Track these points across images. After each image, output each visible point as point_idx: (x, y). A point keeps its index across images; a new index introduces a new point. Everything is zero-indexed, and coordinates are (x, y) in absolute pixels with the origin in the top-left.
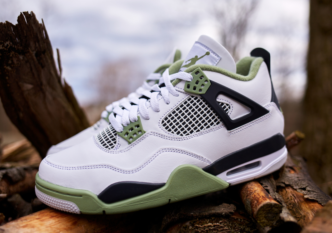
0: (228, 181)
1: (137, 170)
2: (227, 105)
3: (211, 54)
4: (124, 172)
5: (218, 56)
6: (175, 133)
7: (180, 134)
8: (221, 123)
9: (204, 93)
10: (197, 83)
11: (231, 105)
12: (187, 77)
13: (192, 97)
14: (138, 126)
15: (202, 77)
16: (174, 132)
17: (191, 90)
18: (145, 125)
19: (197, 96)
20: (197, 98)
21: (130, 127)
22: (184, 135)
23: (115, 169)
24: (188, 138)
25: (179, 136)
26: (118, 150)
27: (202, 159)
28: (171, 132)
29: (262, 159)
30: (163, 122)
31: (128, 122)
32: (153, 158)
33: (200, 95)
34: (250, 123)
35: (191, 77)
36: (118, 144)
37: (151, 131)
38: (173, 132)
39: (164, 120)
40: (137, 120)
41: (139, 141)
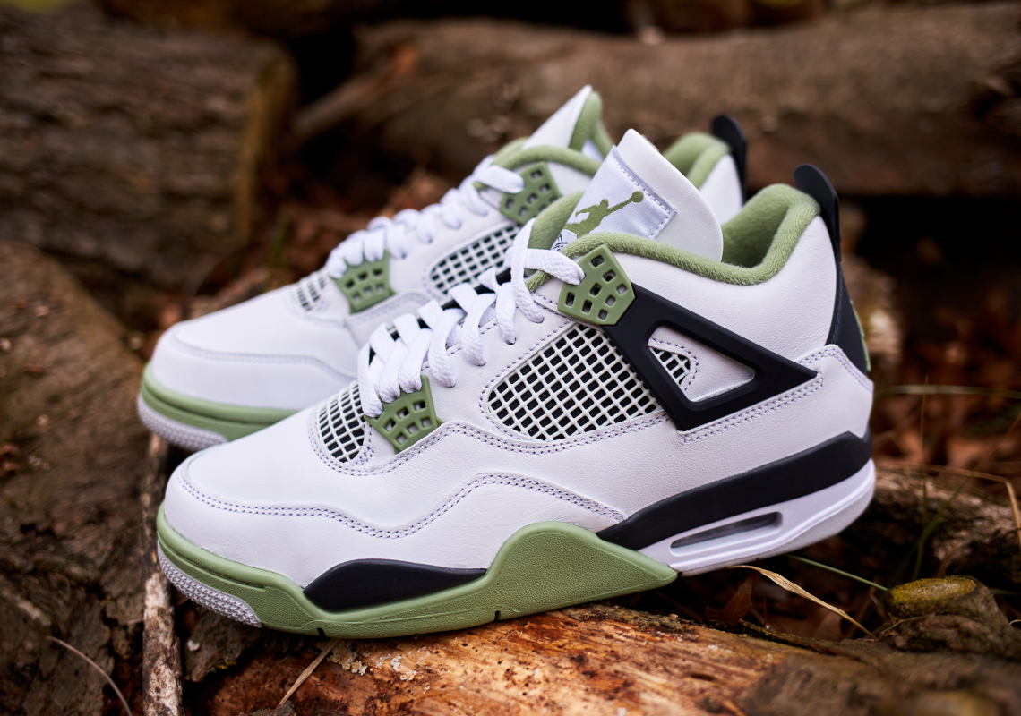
0: (674, 566)
1: (411, 528)
2: (682, 358)
3: (648, 199)
4: (375, 532)
5: (667, 207)
6: (525, 430)
7: (538, 434)
8: (659, 410)
9: (614, 322)
10: (596, 290)
11: (692, 359)
12: (567, 272)
13: (582, 328)
14: (422, 405)
15: (612, 273)
16: (521, 427)
17: (576, 308)
18: (442, 403)
19: (594, 328)
20: (596, 333)
21: (400, 405)
22: (549, 437)
23: (352, 522)
24: (560, 448)
25: (534, 440)
26: (367, 465)
27: (597, 508)
28: (513, 426)
29: (785, 508)
30: (493, 395)
31: (394, 393)
32: (456, 500)
33: (602, 326)
34: (749, 409)
35: (578, 273)
36: (369, 449)
37: (457, 421)
38: (517, 429)
39: (497, 392)
40: (419, 388)
41: (423, 447)
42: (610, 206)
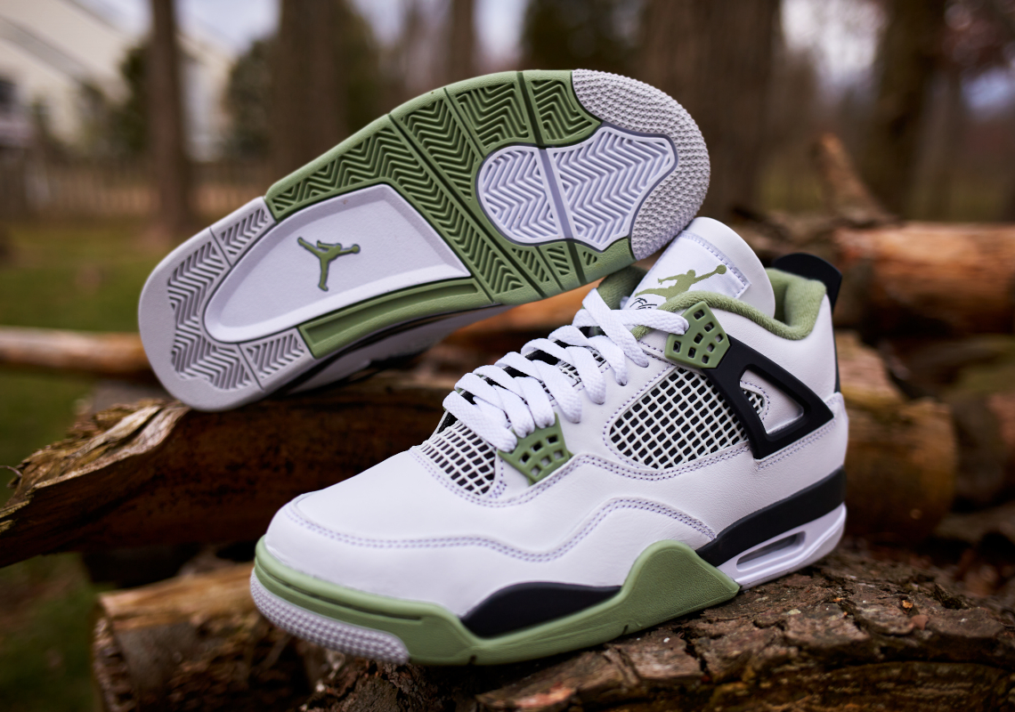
0: (738, 580)
1: (559, 551)
2: (759, 397)
3: (729, 272)
4: (528, 556)
5: (744, 280)
6: (642, 460)
7: (652, 463)
8: (741, 442)
9: (715, 366)
10: (698, 339)
11: (765, 398)
12: (676, 325)
13: (681, 371)
14: (553, 439)
15: (711, 325)
16: (638, 457)
17: (682, 354)
18: (570, 436)
19: (693, 371)
20: (693, 376)
21: (534, 441)
22: (662, 466)
23: (505, 549)
24: (672, 474)
25: (649, 468)
26: (501, 498)
27: (700, 527)
28: (632, 456)
29: (807, 528)
30: (613, 430)
31: (530, 428)
32: (594, 523)
33: (703, 370)
34: (798, 441)
35: (684, 324)
36: (501, 482)
37: (586, 453)
38: (635, 459)
39: (616, 427)
40: (552, 423)
41: (552, 481)
42: (696, 276)
